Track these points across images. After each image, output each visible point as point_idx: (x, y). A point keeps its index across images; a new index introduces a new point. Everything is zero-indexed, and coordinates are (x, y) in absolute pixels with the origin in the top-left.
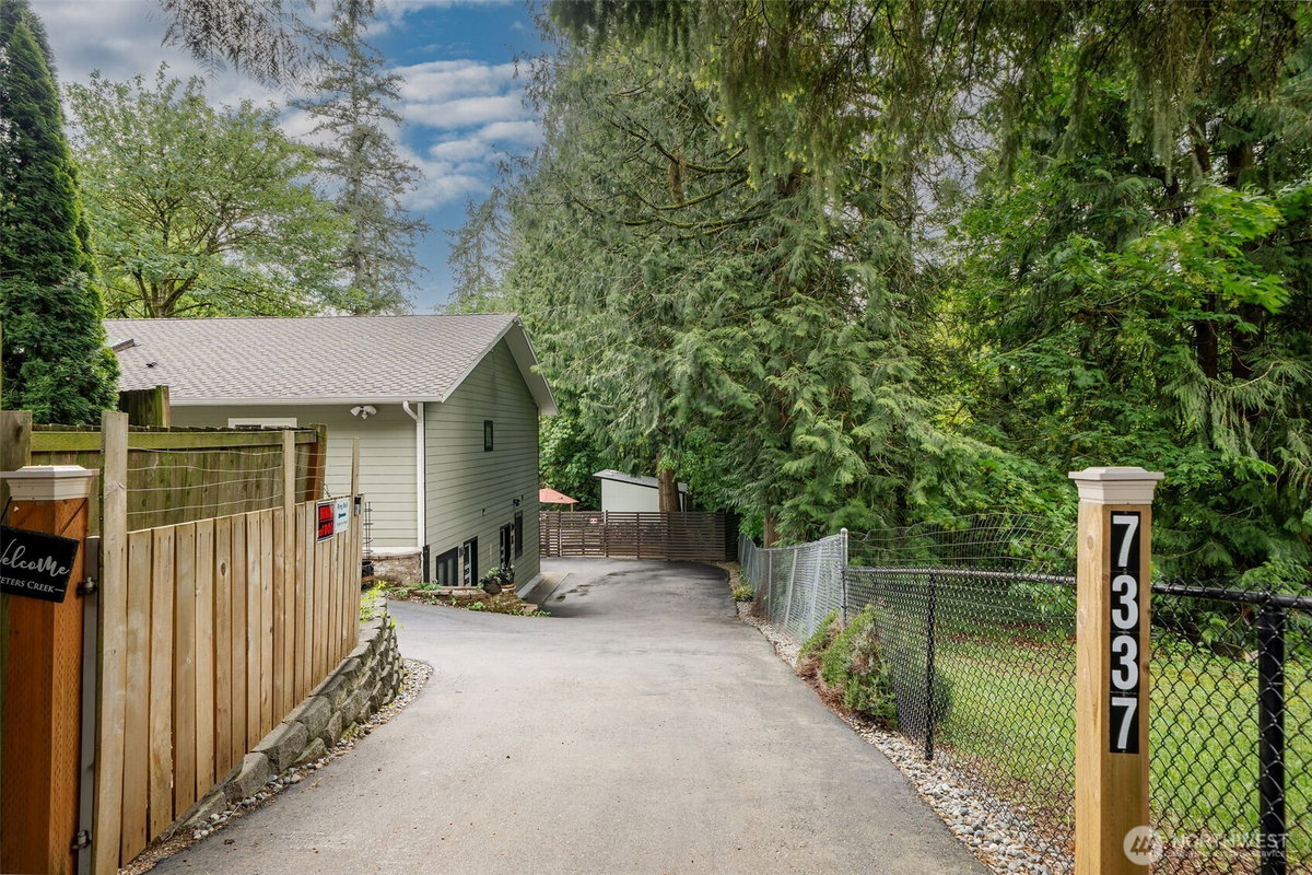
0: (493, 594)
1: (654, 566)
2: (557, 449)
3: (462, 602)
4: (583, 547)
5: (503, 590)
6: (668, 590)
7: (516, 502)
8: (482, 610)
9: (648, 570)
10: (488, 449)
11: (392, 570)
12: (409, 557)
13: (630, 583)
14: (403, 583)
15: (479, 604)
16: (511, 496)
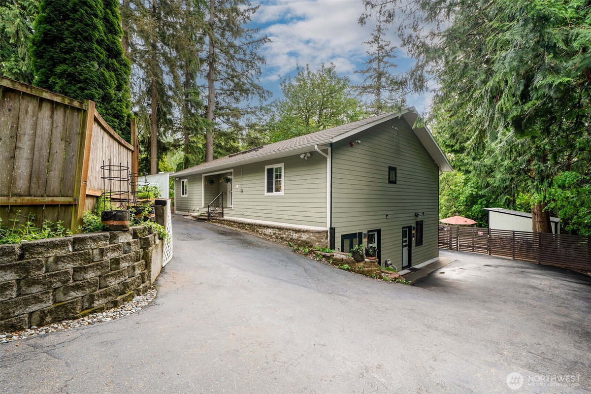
0: (358, 261)
1: (523, 265)
2: (467, 198)
3: (337, 263)
4: (473, 247)
5: (366, 260)
6: (532, 284)
7: (417, 215)
8: (348, 269)
9: (518, 267)
10: (392, 182)
11: (309, 238)
12: (319, 232)
13: (499, 273)
14: (314, 246)
15: (346, 266)
16: (415, 211)
